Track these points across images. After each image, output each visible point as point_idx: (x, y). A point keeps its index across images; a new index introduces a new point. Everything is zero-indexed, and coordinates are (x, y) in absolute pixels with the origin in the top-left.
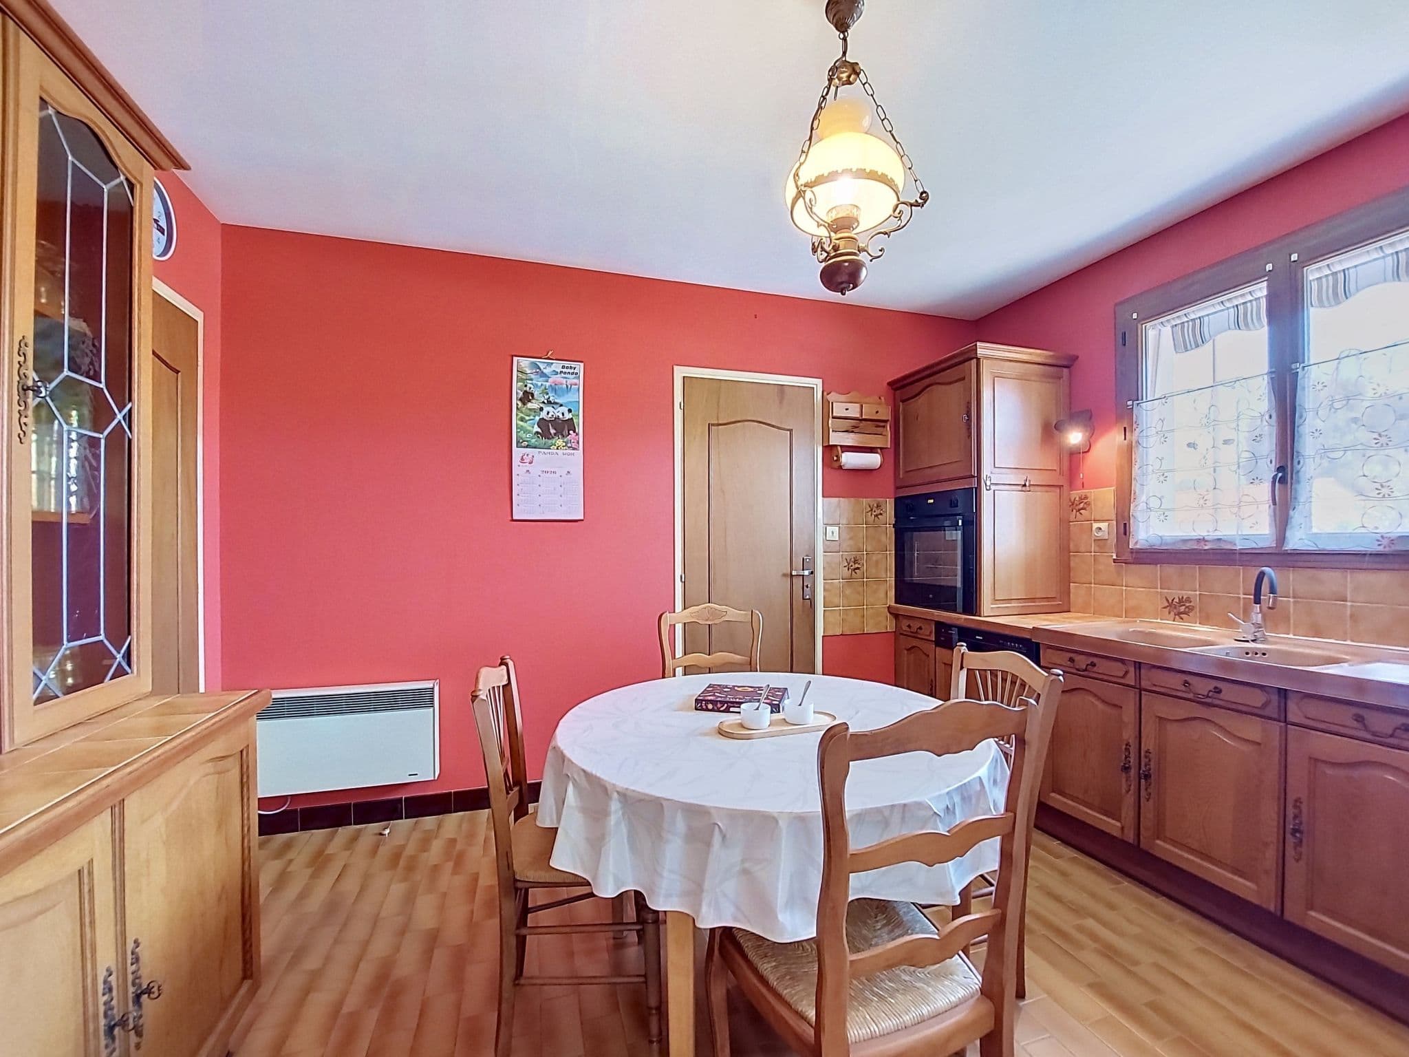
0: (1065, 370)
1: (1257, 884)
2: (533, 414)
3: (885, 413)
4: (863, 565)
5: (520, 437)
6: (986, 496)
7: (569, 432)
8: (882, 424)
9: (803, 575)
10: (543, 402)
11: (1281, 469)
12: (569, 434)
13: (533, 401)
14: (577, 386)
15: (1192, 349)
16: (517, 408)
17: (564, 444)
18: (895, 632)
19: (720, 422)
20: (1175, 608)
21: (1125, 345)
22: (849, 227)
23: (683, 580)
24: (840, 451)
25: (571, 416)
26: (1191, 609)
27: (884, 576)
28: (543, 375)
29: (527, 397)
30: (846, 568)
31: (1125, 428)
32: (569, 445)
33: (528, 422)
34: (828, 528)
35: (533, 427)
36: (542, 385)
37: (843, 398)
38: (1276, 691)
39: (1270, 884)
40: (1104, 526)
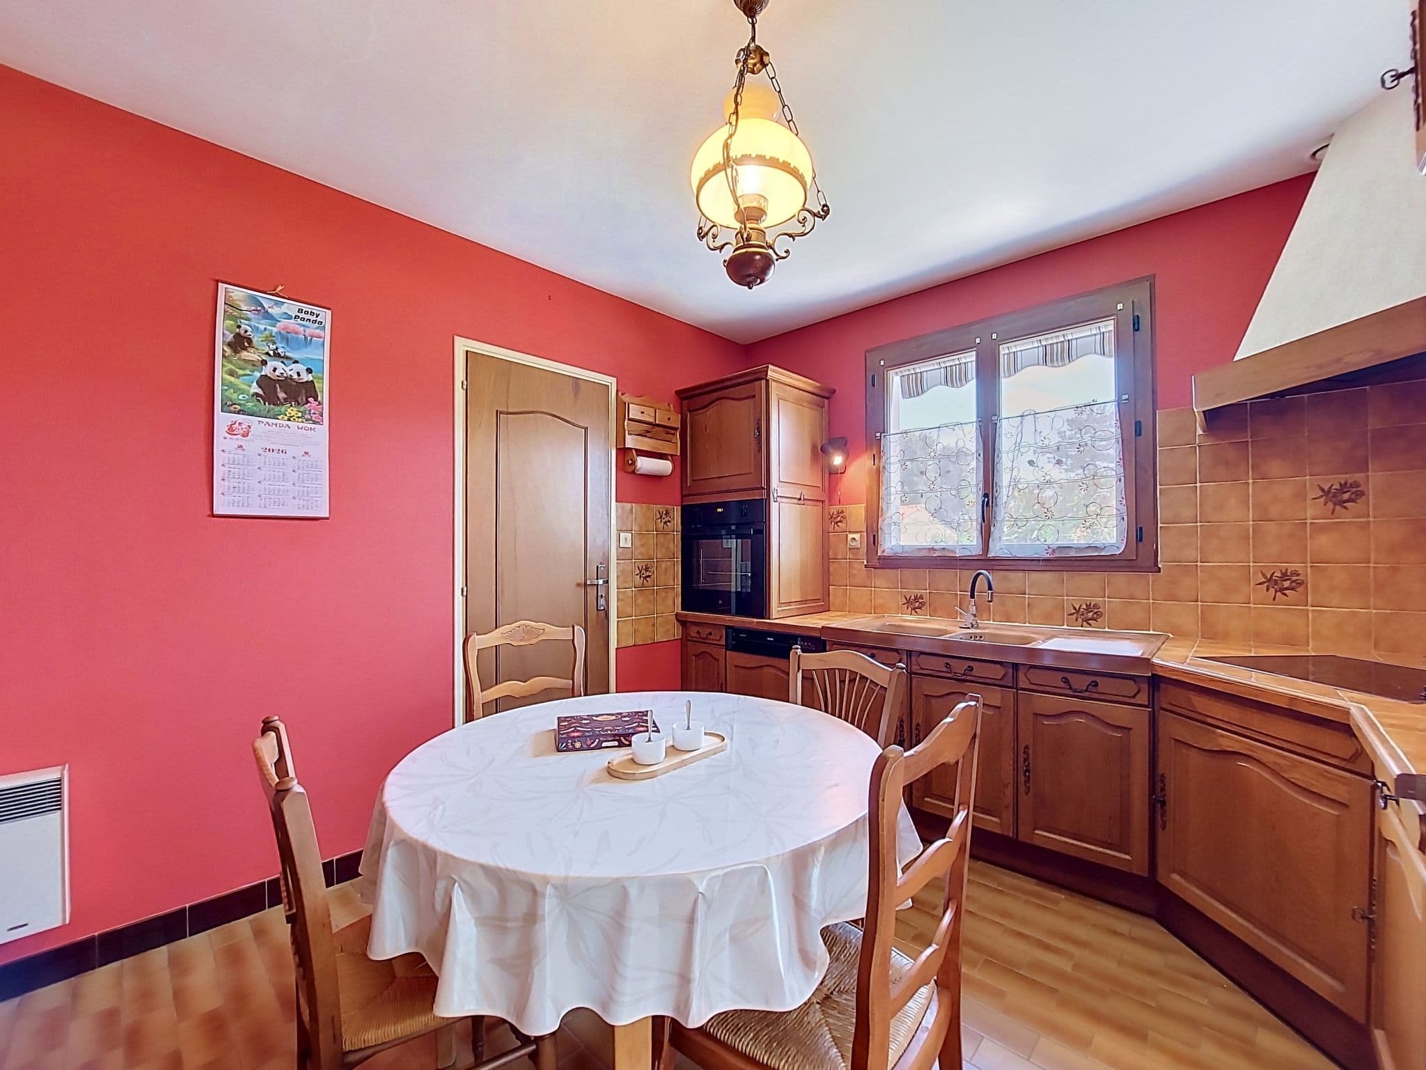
0: (826, 401)
1: (1000, 818)
2: (250, 367)
3: (676, 422)
4: (654, 572)
5: (227, 396)
6: (774, 507)
7: (307, 399)
8: (673, 432)
9: (597, 585)
10: (267, 354)
11: (986, 495)
12: (308, 402)
13: (252, 350)
14: (321, 340)
15: (914, 396)
16: (224, 356)
17: (300, 414)
18: (681, 639)
19: (510, 410)
20: (912, 604)
21: (874, 386)
22: (758, 219)
23: (465, 594)
24: (635, 455)
25: (311, 379)
26: (923, 604)
27: (672, 583)
28: (268, 316)
29: (240, 342)
30: (639, 576)
31: (874, 456)
32: (307, 416)
33: (242, 378)
34: (621, 534)
35: (250, 386)
36: (265, 329)
37: (637, 400)
38: (1011, 665)
39: (1008, 815)
40: (857, 536)
